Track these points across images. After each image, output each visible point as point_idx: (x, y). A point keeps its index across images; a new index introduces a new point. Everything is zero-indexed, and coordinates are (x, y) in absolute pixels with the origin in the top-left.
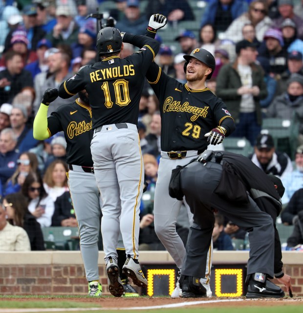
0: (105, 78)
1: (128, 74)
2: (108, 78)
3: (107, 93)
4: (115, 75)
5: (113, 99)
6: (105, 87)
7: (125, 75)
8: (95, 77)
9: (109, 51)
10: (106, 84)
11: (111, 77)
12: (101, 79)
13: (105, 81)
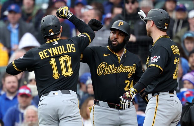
0: (52, 55)
1: (71, 51)
2: (55, 55)
3: (54, 67)
4: (60, 52)
5: (60, 71)
6: (53, 62)
7: (69, 52)
8: (44, 55)
9: (51, 34)
10: (53, 60)
11: (57, 54)
12: (49, 56)
13: (52, 57)
